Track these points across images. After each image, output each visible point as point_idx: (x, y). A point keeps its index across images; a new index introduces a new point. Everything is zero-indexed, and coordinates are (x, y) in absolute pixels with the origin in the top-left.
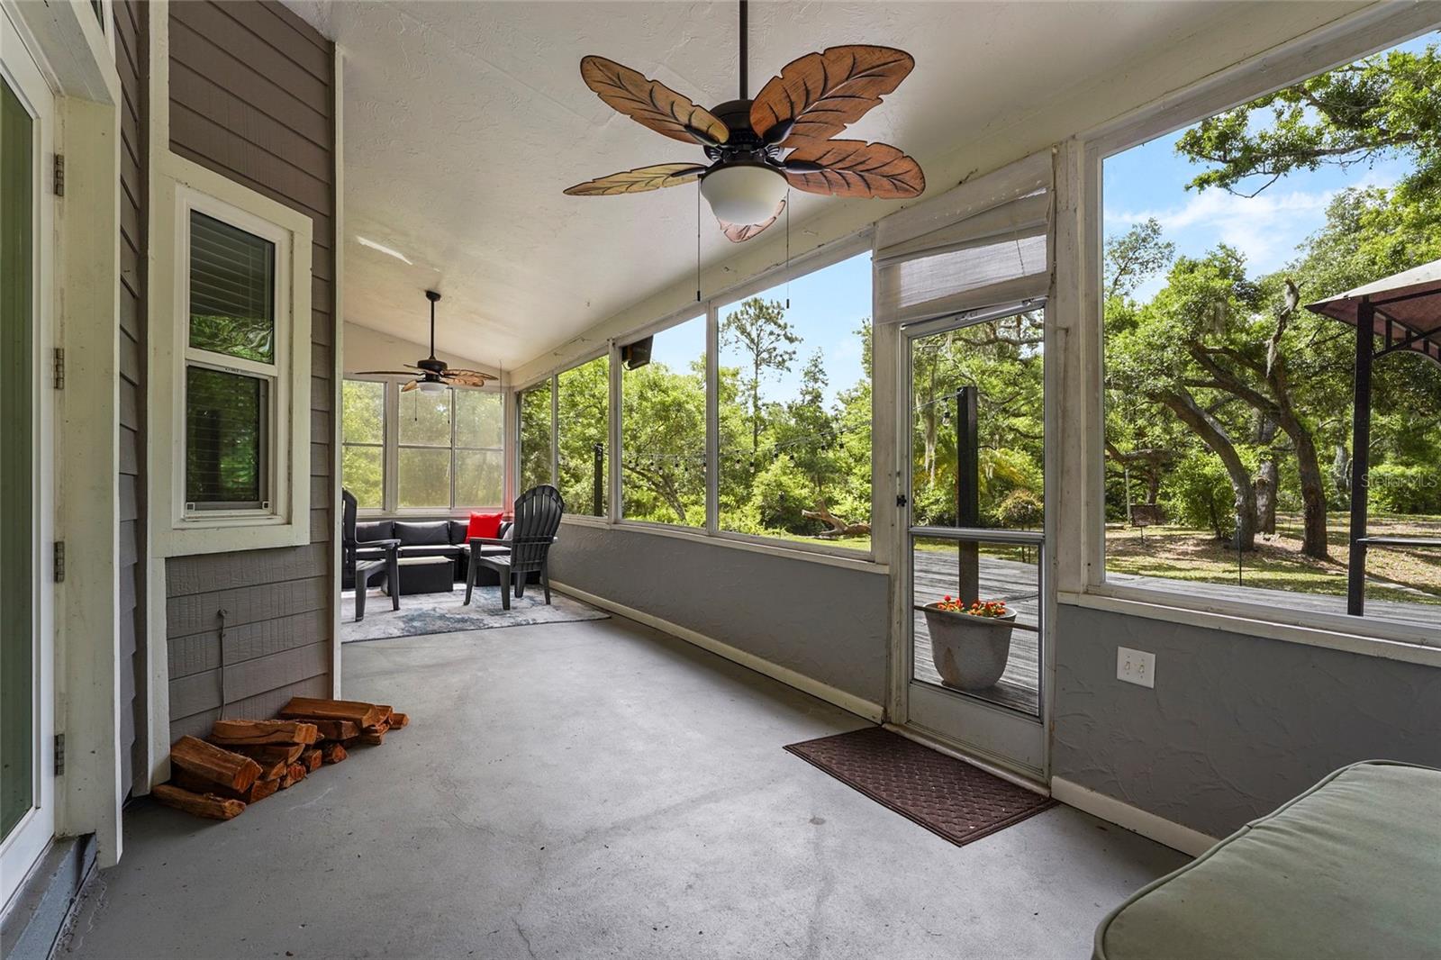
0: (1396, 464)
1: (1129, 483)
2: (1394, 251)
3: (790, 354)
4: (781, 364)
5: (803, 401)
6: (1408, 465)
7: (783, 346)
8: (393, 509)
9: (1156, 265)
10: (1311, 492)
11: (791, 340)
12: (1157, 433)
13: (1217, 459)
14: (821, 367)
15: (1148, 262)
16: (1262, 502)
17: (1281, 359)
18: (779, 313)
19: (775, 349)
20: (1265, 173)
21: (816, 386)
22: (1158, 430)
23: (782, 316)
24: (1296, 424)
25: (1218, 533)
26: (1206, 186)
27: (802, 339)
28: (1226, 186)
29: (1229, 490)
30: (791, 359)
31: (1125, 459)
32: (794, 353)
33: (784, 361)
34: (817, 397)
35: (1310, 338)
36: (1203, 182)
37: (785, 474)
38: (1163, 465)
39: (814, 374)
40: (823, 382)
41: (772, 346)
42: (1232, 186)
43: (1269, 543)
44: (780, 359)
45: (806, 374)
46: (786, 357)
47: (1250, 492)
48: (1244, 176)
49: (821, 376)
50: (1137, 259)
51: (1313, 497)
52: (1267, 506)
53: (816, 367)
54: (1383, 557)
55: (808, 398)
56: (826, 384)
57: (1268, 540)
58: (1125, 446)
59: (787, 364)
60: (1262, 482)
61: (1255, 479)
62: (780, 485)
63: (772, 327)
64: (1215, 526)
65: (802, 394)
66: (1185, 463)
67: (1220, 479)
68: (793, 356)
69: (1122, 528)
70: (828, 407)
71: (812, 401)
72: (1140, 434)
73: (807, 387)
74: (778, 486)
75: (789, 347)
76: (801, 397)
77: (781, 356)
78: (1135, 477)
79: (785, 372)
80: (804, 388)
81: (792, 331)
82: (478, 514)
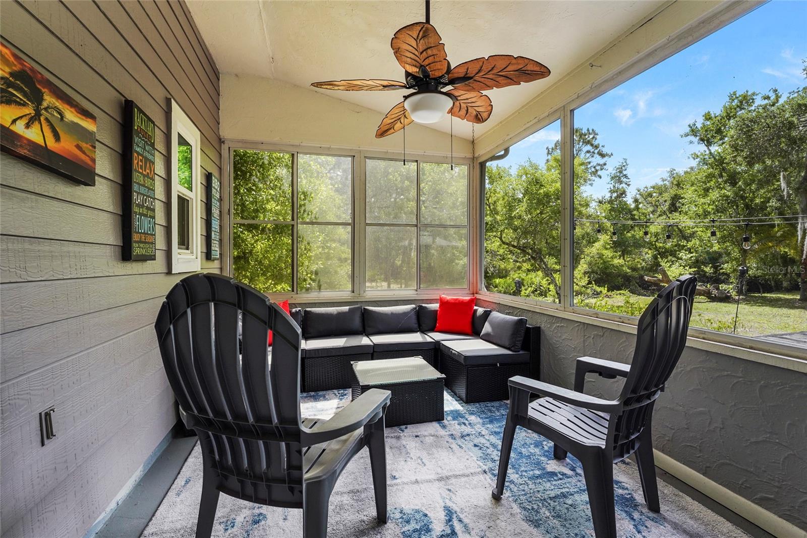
3: (601, 165)
4: (594, 173)
5: (611, 197)
7: (597, 160)
8: (362, 292)
11: (602, 155)
14: (625, 173)
18: (593, 137)
19: (590, 163)
21: (621, 186)
23: (596, 139)
27: (612, 154)
30: (601, 169)
32: (605, 165)
33: (597, 171)
34: (622, 194)
39: (620, 176)
40: (626, 184)
44: (594, 170)
45: (612, 178)
46: (598, 168)
53: (621, 173)
55: (615, 195)
56: (629, 185)
59: (599, 173)
62: (601, 256)
63: (589, 147)
65: (609, 192)
68: (604, 167)
70: (629, 200)
71: (618, 197)
73: (614, 187)
74: (600, 257)
75: (601, 161)
76: (609, 195)
77: (595, 167)
79: (597, 179)
80: (611, 188)
81: (604, 149)
82: (448, 297)
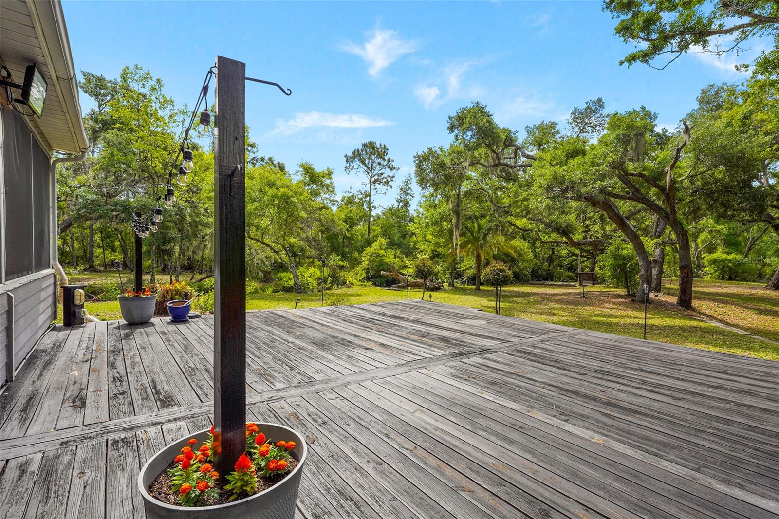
0: (723, 253)
1: (580, 259)
2: (744, 117)
3: (391, 177)
4: (387, 183)
5: (398, 206)
6: (728, 253)
7: (387, 172)
9: (601, 128)
10: (685, 268)
11: (392, 169)
12: (596, 229)
13: (630, 246)
14: (410, 186)
15: (596, 125)
16: (655, 271)
17: (673, 182)
18: (384, 152)
19: (382, 174)
20: (672, 52)
21: (407, 197)
22: (597, 227)
23: (387, 154)
24: (679, 224)
25: (628, 291)
26: (633, 62)
27: (399, 169)
28: (646, 62)
29: (637, 264)
30: (392, 181)
31: (577, 245)
32: (394, 177)
33: (388, 181)
34: (407, 204)
35: (688, 173)
36: (632, 59)
37: (381, 249)
38: (600, 250)
39: (406, 190)
40: (411, 195)
41: (380, 172)
42: (651, 62)
43: (657, 298)
44: (385, 180)
45: (401, 190)
46: (389, 179)
47: (648, 266)
48: (659, 54)
49: (410, 191)
50: (590, 123)
51: (686, 271)
52: (658, 275)
53: (407, 186)
54: (722, 308)
55: (401, 204)
56: (413, 197)
57: (657, 296)
58: (577, 237)
59: (390, 183)
60: (655, 261)
61: (651, 259)
62: (378, 255)
63: (380, 160)
64: (627, 287)
65: (397, 201)
66: (612, 248)
67: (631, 258)
68: (393, 179)
69: (574, 286)
70: (413, 210)
71: (404, 206)
72: (587, 229)
73: (401, 197)
75: (390, 173)
76: (397, 204)
77: (386, 178)
78: (585, 257)
79: (389, 188)
80: (399, 198)
81: (393, 163)
